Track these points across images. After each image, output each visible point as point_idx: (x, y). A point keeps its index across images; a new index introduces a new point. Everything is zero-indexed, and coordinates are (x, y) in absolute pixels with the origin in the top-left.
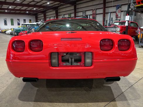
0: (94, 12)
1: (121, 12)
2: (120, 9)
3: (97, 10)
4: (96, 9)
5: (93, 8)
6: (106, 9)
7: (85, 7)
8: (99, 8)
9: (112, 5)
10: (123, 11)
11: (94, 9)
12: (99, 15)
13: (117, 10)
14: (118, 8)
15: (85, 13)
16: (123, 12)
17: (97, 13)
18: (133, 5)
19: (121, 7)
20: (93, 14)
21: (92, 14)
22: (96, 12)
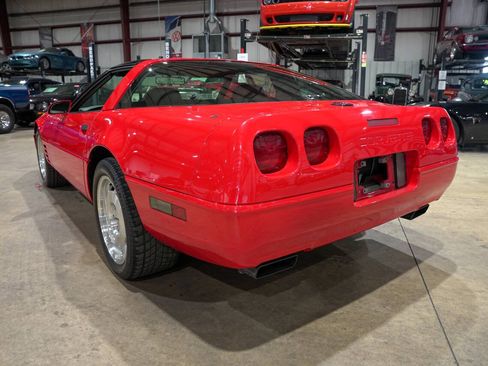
0: (88, 33)
1: (184, 41)
2: (177, 28)
3: (99, 28)
4: (96, 24)
5: (84, 18)
6: (131, 24)
7: (49, 12)
8: (105, 20)
9: (159, 15)
10: (189, 37)
11: (85, 22)
12: (108, 45)
13: (168, 31)
14: (172, 26)
15: (51, 36)
16: (192, 40)
17: (99, 39)
18: (215, 21)
19: (179, 24)
20: (83, 41)
21: (78, 39)
22: (95, 35)
